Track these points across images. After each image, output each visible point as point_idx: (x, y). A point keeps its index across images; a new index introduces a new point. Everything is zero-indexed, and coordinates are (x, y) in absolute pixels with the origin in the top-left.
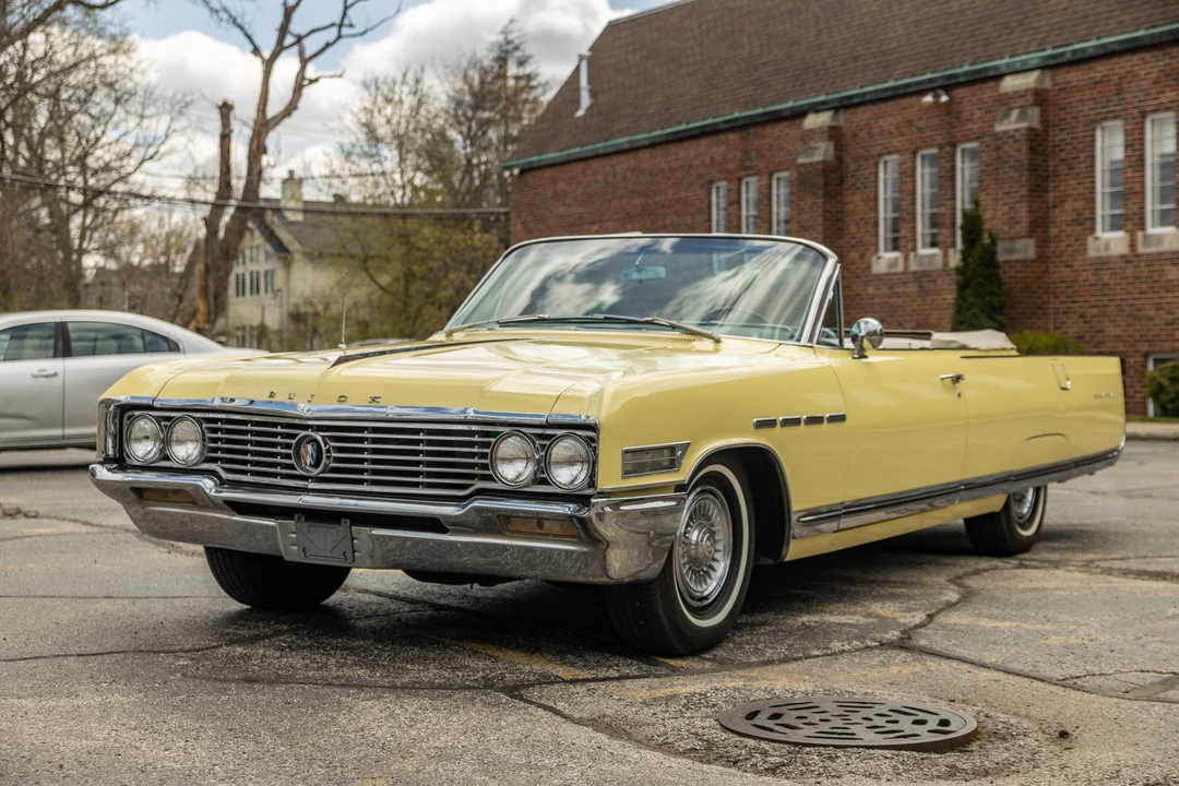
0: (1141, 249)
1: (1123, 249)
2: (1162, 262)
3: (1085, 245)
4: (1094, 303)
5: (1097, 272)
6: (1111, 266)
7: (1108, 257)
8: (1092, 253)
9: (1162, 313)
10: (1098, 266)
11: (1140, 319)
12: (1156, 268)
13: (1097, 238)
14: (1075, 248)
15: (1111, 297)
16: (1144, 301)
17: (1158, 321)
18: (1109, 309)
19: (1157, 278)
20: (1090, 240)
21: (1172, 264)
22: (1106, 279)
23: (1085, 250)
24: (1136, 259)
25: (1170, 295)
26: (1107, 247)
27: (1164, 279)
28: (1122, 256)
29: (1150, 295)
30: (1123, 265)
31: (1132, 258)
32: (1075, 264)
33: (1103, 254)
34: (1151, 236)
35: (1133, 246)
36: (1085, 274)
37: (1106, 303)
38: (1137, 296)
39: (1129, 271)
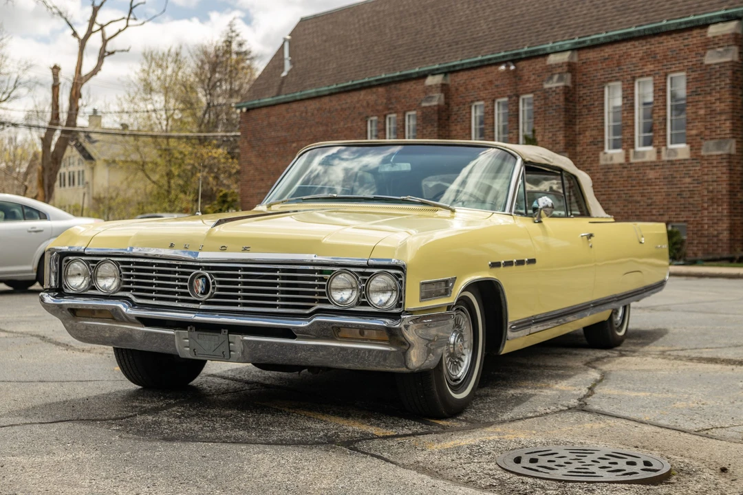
0: (632, 160)
1: (621, 160)
2: (644, 168)
3: (598, 157)
4: (603, 193)
5: (605, 174)
6: (613, 170)
7: (613, 165)
8: (602, 162)
9: (645, 198)
10: (606, 170)
11: (631, 202)
12: (642, 171)
13: (605, 153)
14: (592, 159)
15: (614, 189)
16: (633, 192)
17: (642, 203)
18: (613, 196)
19: (641, 178)
20: (601, 154)
21: (651, 169)
22: (611, 178)
23: (598, 160)
24: (629, 166)
25: (649, 188)
26: (611, 158)
27: (646, 178)
28: (621, 164)
29: (637, 188)
30: (621, 170)
31: (627, 165)
32: (592, 168)
33: (609, 162)
34: (639, 152)
35: (627, 158)
36: (598, 175)
37: (611, 192)
38: (630, 188)
39: (625, 173)
